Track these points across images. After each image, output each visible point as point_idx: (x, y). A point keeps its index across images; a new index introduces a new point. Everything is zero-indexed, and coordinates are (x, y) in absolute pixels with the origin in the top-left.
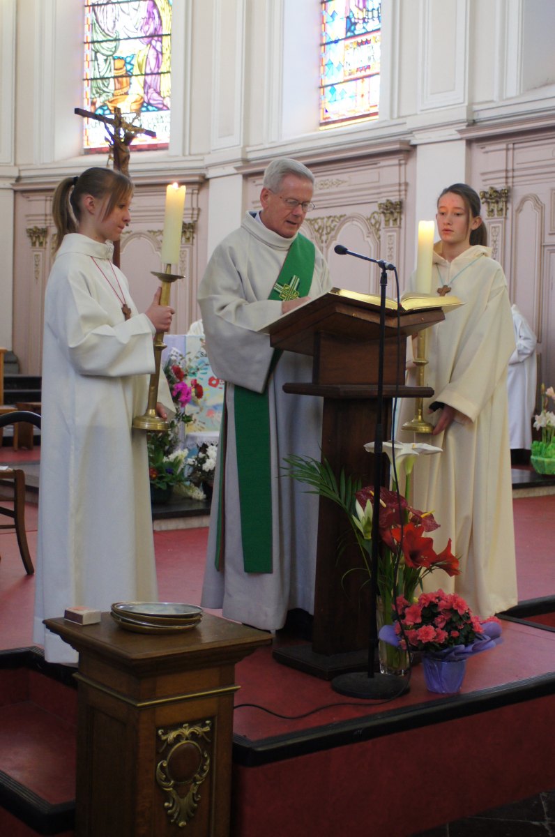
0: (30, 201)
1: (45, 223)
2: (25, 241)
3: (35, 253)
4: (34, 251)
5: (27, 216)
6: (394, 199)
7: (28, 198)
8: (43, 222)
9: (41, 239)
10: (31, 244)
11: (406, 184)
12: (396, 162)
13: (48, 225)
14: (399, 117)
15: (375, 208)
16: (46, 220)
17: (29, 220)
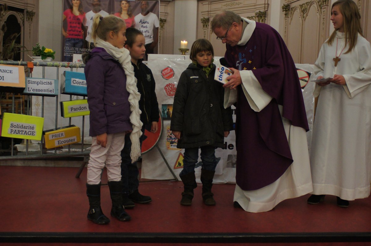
0: (203, 5)
1: (208, 16)
2: (201, 25)
3: (205, 31)
4: (204, 30)
5: (202, 12)
7: (202, 3)
8: (207, 15)
9: (207, 23)
10: (203, 26)
13: (209, 16)
16: (208, 14)
17: (203, 15)
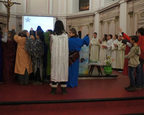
0: (69, 20)
1: (71, 24)
2: (68, 28)
11: (119, 12)
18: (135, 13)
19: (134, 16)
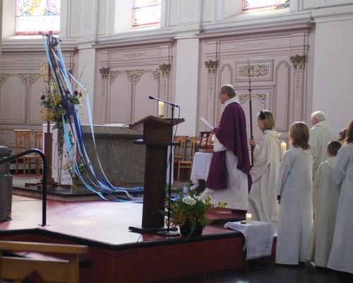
6: (167, 63)
11: (172, 57)
12: (168, 46)
14: (169, 26)
15: (158, 67)
18: (224, 66)
19: (222, 71)
